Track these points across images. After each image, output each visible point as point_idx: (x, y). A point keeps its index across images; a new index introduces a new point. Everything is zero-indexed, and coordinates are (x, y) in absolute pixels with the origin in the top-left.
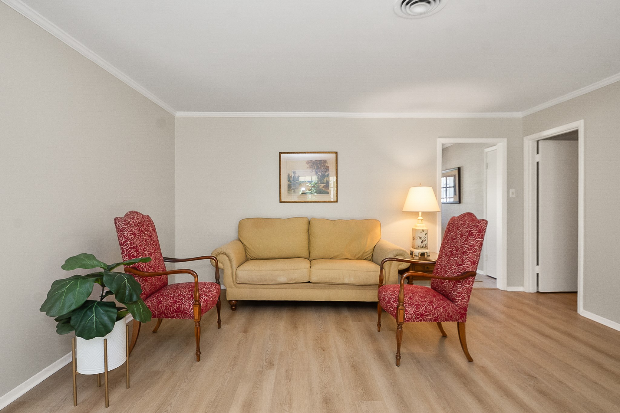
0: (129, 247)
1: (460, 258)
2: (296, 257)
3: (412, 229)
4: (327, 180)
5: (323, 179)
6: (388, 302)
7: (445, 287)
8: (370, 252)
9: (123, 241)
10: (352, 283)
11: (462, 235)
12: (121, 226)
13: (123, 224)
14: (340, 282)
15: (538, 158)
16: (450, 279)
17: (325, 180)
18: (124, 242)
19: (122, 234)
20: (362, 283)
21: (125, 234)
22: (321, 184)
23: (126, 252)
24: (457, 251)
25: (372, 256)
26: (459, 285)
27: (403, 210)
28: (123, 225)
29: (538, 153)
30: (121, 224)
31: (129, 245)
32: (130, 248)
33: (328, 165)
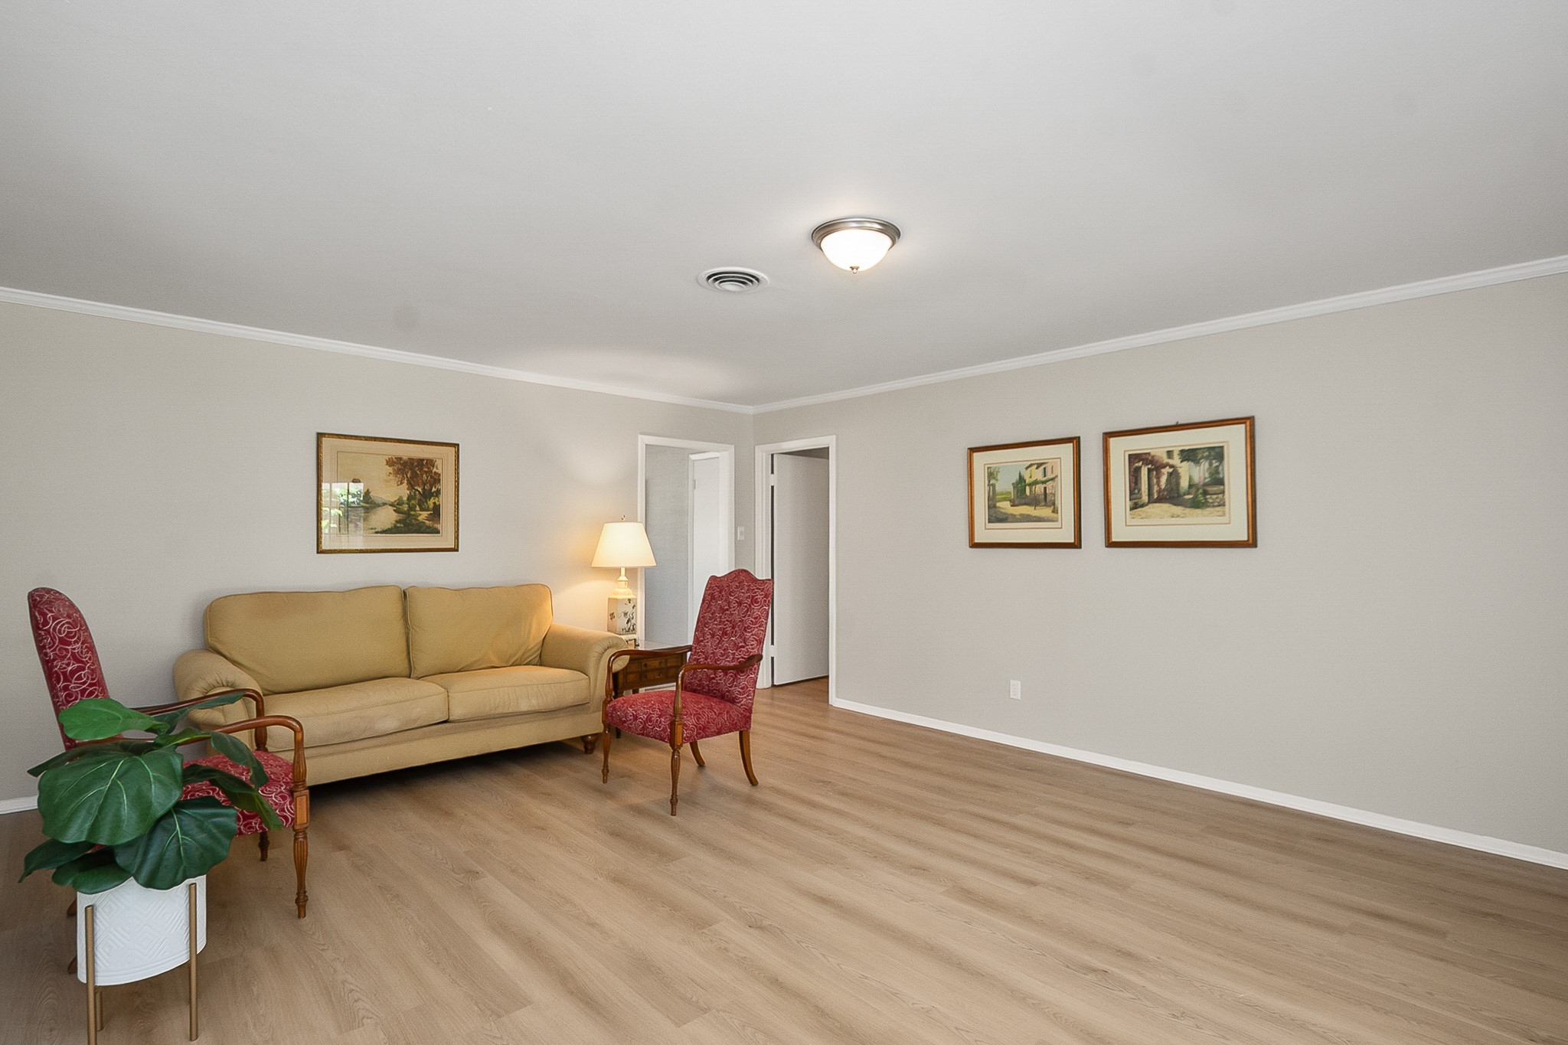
0: (89, 682)
1: (740, 637)
2: (380, 676)
3: (609, 599)
4: (434, 503)
5: (426, 502)
6: (649, 719)
7: (718, 683)
8: (536, 648)
9: (70, 668)
10: (533, 709)
11: (740, 604)
12: (63, 629)
13: (67, 623)
14: (511, 710)
15: (773, 480)
16: (725, 670)
17: (431, 503)
18: (73, 672)
19: (67, 650)
20: (552, 707)
21: (76, 651)
22: (421, 511)
23: (82, 696)
24: (733, 627)
25: (540, 657)
26: (742, 677)
27: (593, 566)
28: (69, 628)
29: (772, 472)
30: (64, 624)
31: (88, 679)
32: (91, 685)
33: (437, 471)
